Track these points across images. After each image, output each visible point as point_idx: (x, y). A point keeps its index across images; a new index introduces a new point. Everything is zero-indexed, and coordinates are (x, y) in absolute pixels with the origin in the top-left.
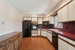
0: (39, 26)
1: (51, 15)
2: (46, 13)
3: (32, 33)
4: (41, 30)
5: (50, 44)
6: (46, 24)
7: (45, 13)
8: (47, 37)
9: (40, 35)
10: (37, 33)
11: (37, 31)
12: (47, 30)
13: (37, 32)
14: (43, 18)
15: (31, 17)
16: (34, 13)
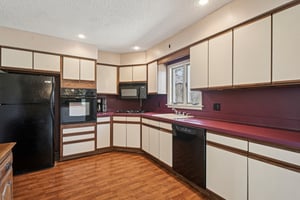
0: (101, 104)
1: (158, 60)
2: (137, 48)
3: (65, 139)
4: (112, 122)
5: (166, 175)
6: (135, 94)
7: (134, 45)
8: (140, 149)
9: (109, 145)
10: (92, 136)
11: (92, 128)
12: (142, 117)
13: (95, 132)
14: (118, 67)
15: (62, 56)
16: (81, 36)
